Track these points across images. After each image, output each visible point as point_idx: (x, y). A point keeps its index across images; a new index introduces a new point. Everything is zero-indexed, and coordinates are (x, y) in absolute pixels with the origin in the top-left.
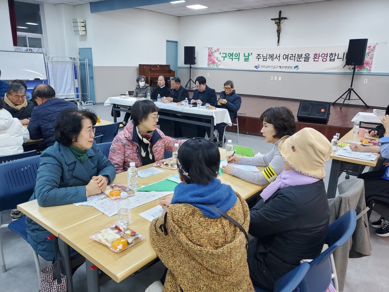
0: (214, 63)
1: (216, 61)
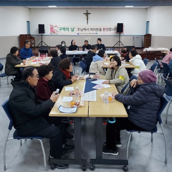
0: (54, 32)
1: (56, 32)
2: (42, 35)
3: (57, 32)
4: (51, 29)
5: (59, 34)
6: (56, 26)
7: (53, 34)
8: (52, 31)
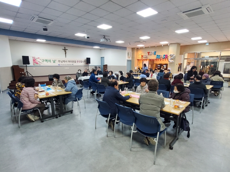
0: (37, 63)
2: (26, 66)
3: (40, 64)
4: (34, 60)
5: (42, 65)
6: (39, 58)
7: (36, 65)
8: (35, 62)
